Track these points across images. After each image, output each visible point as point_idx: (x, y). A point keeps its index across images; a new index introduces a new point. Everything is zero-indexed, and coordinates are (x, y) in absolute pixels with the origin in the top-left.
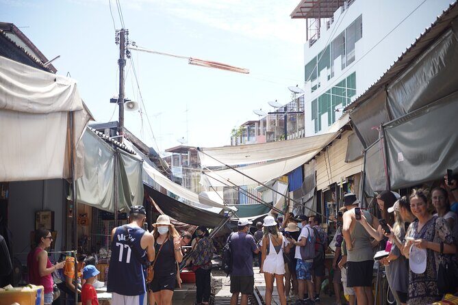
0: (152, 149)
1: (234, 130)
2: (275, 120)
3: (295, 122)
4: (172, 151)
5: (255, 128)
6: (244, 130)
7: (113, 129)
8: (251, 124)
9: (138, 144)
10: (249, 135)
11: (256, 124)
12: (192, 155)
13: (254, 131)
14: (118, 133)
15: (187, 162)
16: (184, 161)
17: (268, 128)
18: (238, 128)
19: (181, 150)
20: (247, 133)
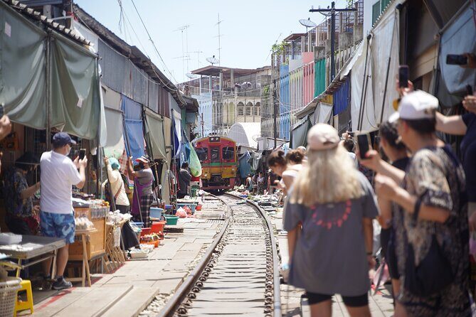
0: (134, 48)
1: (275, 46)
2: (326, 33)
3: (352, 34)
4: (201, 72)
5: (302, 44)
6: (288, 45)
7: (56, 5)
8: (296, 37)
9: (110, 38)
10: (294, 53)
11: (303, 38)
12: (224, 79)
13: (300, 48)
14: (64, 13)
15: (218, 86)
16: (215, 85)
17: (317, 43)
18: (280, 43)
19: (211, 71)
20: (291, 50)
